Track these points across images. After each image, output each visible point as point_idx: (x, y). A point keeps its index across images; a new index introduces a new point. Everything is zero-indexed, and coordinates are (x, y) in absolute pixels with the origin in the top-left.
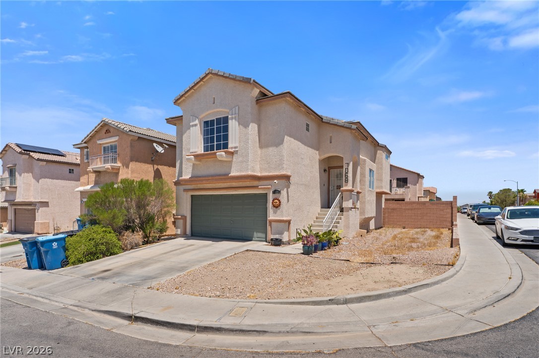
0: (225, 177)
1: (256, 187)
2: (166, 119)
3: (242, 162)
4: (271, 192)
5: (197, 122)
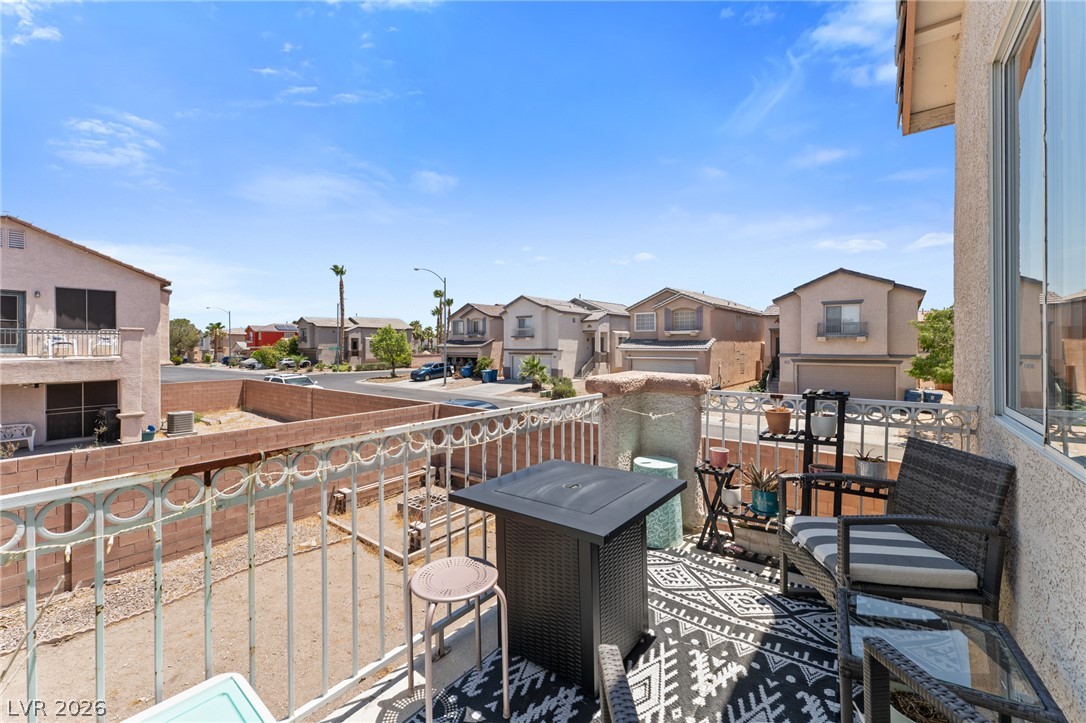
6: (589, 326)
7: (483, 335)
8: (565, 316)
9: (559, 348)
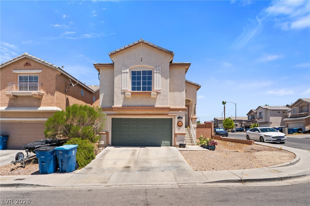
0: (152, 108)
1: (167, 114)
2: (94, 65)
3: (163, 99)
4: (177, 118)
5: (128, 70)
6: (286, 114)
7: (254, 119)
8: (273, 111)
9: (270, 122)
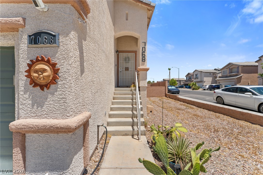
6: (215, 75)
7: (191, 79)
8: (206, 73)
9: (204, 81)
